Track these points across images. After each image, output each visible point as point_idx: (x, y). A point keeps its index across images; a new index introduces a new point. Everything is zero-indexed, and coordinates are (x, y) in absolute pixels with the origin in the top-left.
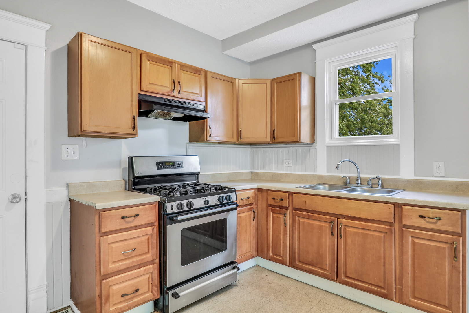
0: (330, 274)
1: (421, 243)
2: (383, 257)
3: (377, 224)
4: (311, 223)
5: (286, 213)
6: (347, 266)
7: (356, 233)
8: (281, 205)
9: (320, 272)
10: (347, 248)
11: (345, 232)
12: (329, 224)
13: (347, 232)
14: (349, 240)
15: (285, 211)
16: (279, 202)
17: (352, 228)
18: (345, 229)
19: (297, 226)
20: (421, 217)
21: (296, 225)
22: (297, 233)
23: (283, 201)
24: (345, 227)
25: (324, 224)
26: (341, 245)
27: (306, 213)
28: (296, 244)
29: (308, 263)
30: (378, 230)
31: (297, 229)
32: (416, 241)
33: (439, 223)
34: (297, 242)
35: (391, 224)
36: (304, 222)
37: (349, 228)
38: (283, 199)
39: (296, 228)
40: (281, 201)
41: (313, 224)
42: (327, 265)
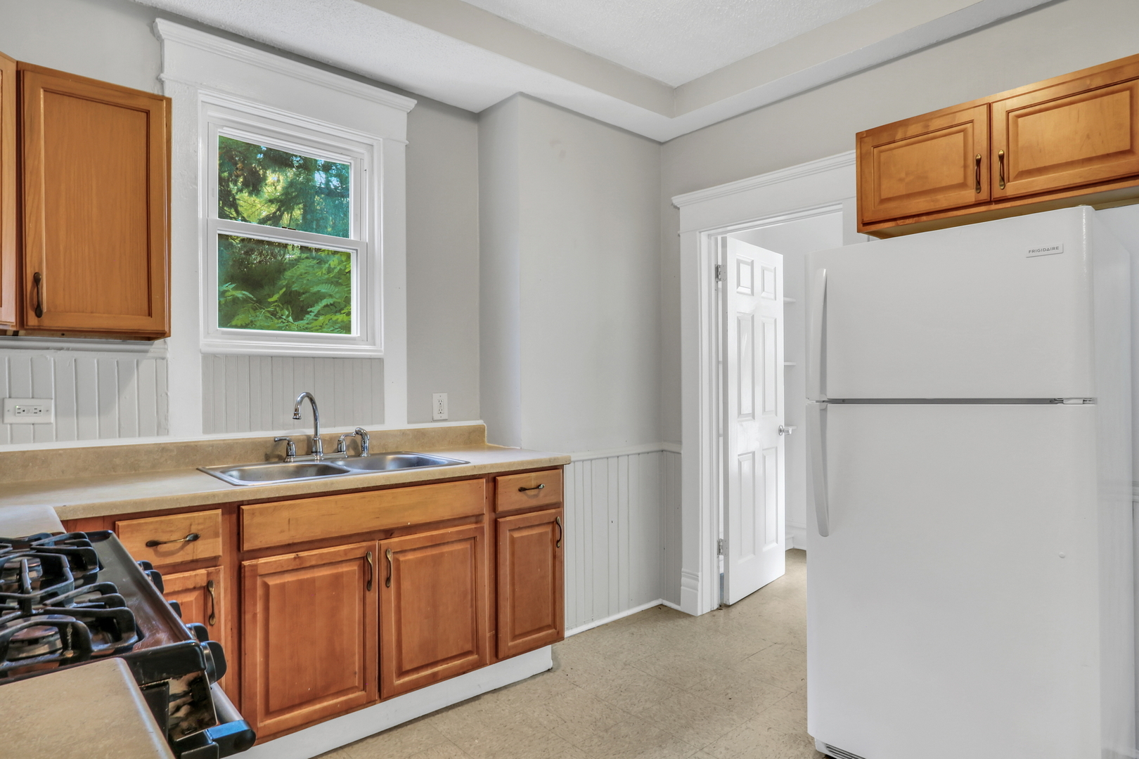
0: (363, 693)
1: (522, 537)
2: (469, 591)
3: (455, 526)
4: (308, 579)
5: (213, 578)
6: (404, 646)
7: (421, 561)
8: (189, 558)
9: (336, 704)
10: (403, 603)
11: (398, 570)
12: (358, 562)
13: (402, 566)
14: (406, 585)
15: (209, 574)
16: (182, 548)
17: (412, 553)
18: (397, 561)
19: (259, 608)
20: (522, 490)
21: (255, 605)
22: (258, 629)
23: (199, 543)
24: (397, 556)
25: (344, 569)
26: (390, 602)
27: (292, 556)
28: (255, 665)
29: (297, 702)
30: (461, 537)
31: (260, 617)
32: (517, 535)
33: (542, 493)
34: (259, 658)
35: (478, 518)
36: (282, 587)
37: (404, 556)
38: (200, 533)
39: (255, 615)
40: (191, 545)
41: (313, 580)
42: (355, 673)
